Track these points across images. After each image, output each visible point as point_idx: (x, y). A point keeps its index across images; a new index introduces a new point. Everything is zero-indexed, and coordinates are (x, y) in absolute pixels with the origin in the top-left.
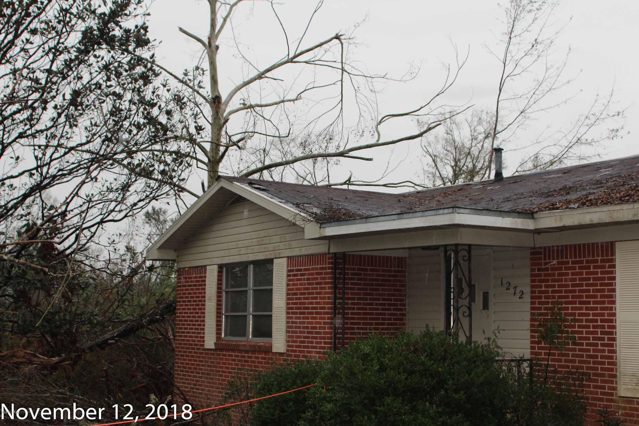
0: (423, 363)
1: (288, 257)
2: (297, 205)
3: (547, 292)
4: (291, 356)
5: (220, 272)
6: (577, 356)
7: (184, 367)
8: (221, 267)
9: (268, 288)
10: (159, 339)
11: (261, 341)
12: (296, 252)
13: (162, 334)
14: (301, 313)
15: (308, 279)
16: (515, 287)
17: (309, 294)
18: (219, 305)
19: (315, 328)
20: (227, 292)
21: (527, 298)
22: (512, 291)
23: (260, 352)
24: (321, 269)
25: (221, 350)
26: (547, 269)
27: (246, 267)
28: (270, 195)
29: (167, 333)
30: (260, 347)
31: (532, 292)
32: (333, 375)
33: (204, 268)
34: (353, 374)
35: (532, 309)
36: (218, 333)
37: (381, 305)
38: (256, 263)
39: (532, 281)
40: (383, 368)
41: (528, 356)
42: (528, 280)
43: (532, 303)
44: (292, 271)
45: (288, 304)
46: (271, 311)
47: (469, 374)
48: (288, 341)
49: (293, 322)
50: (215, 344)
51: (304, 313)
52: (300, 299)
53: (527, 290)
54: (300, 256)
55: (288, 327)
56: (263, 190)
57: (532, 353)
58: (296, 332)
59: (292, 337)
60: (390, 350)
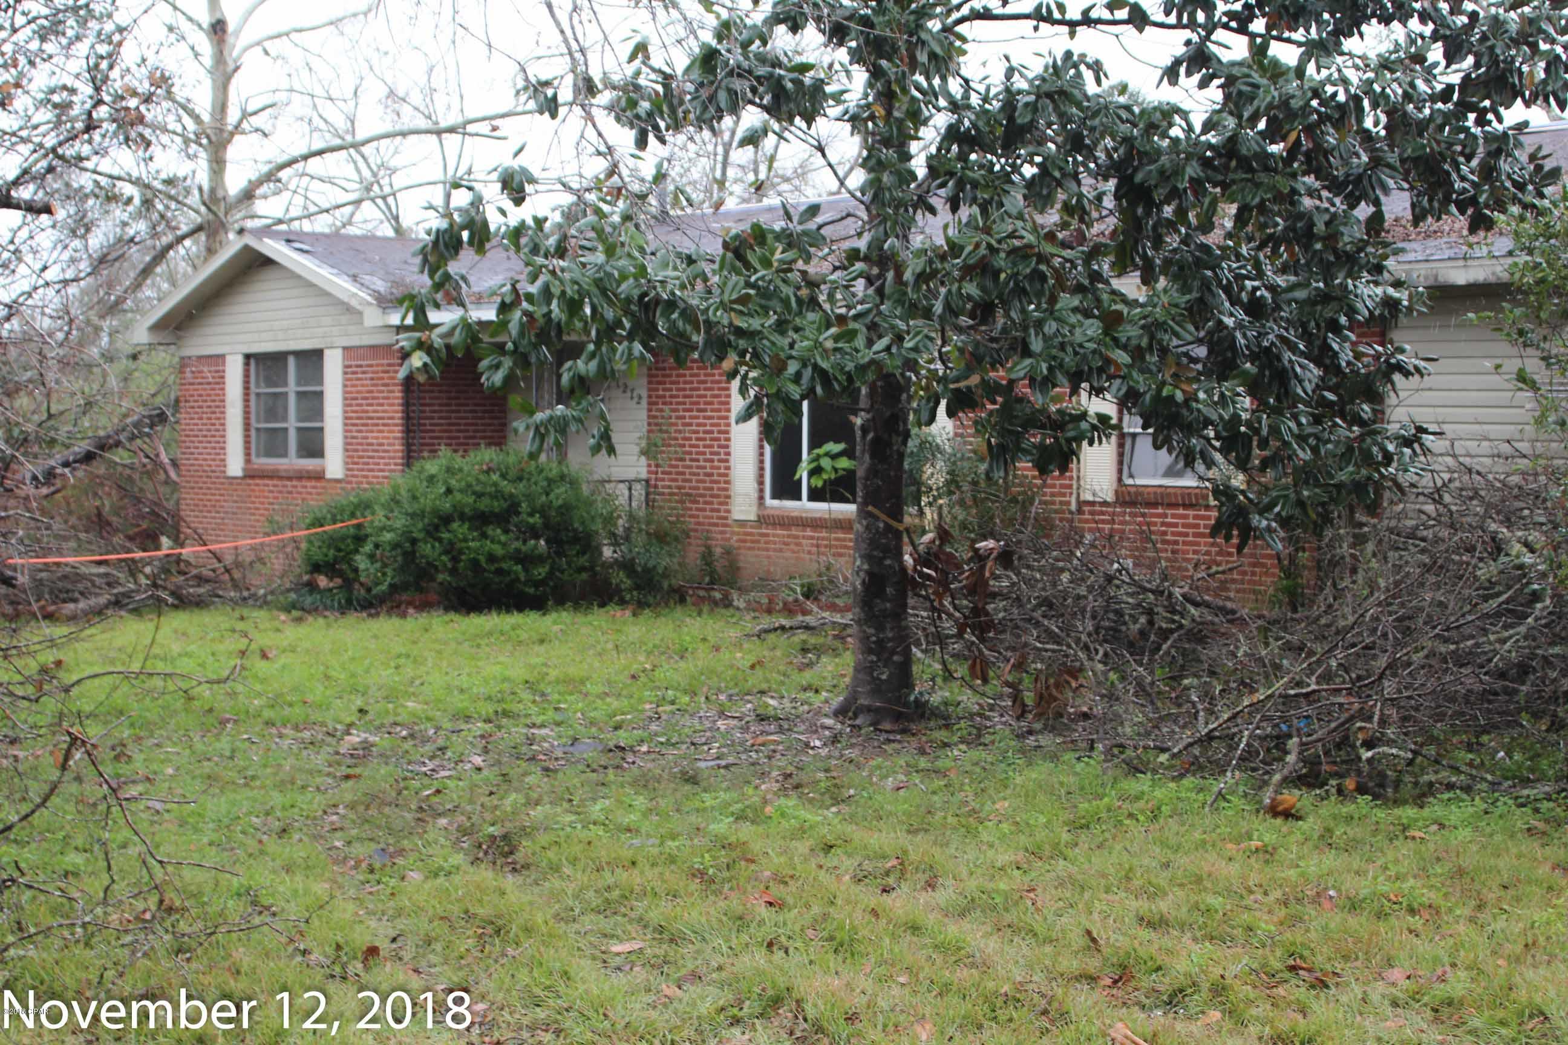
0: (495, 484)
1: (345, 348)
2: (355, 278)
3: (664, 397)
4: (350, 482)
5: (247, 364)
6: (695, 474)
7: (196, 505)
8: (248, 357)
9: (318, 388)
10: (144, 466)
11: (310, 464)
12: (355, 341)
13: (147, 457)
14: (363, 425)
15: (372, 379)
16: (632, 390)
17: (374, 398)
18: (247, 413)
19: (382, 444)
20: (258, 395)
21: (644, 402)
22: (629, 394)
23: (309, 478)
24: (389, 365)
25: (252, 477)
26: (664, 369)
27: (286, 359)
28: (317, 262)
29: (157, 455)
30: (308, 472)
31: (650, 397)
32: (395, 500)
33: (221, 358)
34: (415, 498)
35: (649, 417)
36: (247, 454)
37: (471, 411)
38: (299, 354)
39: (650, 383)
40: (449, 491)
41: (644, 475)
42: (644, 381)
43: (650, 410)
44: (350, 366)
45: (345, 412)
46: (322, 421)
47: (547, 494)
48: (347, 463)
49: (353, 437)
50: (244, 470)
51: (366, 425)
52: (361, 405)
53: (644, 393)
54: (361, 347)
55: (347, 444)
56: (306, 252)
57: (649, 472)
58: (357, 451)
59: (352, 457)
60: (461, 470)
